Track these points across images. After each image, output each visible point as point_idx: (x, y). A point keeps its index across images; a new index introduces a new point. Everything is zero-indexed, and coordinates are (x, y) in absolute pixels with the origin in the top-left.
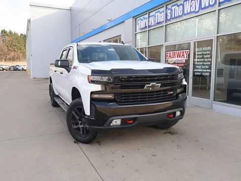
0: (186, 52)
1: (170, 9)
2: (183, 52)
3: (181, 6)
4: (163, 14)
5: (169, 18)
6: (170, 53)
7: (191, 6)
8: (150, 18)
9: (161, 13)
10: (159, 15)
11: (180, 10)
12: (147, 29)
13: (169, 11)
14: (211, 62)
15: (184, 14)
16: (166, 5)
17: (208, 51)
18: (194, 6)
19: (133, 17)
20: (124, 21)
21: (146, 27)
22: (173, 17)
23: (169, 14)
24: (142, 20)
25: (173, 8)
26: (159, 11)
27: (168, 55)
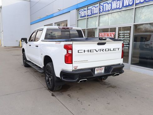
0: (113, 33)
1: (102, 5)
2: (111, 33)
3: (110, 4)
4: (97, 8)
5: (101, 11)
6: (102, 34)
7: (117, 5)
8: (88, 10)
9: (96, 7)
10: (95, 8)
11: (109, 6)
12: (86, 17)
13: (102, 7)
14: (129, 40)
15: (112, 9)
16: (100, 3)
17: (128, 33)
18: (119, 4)
19: (76, 9)
20: (70, 11)
21: (85, 16)
22: (104, 10)
23: (101, 9)
24: (83, 11)
25: (104, 5)
26: (95, 6)
27: (101, 34)
